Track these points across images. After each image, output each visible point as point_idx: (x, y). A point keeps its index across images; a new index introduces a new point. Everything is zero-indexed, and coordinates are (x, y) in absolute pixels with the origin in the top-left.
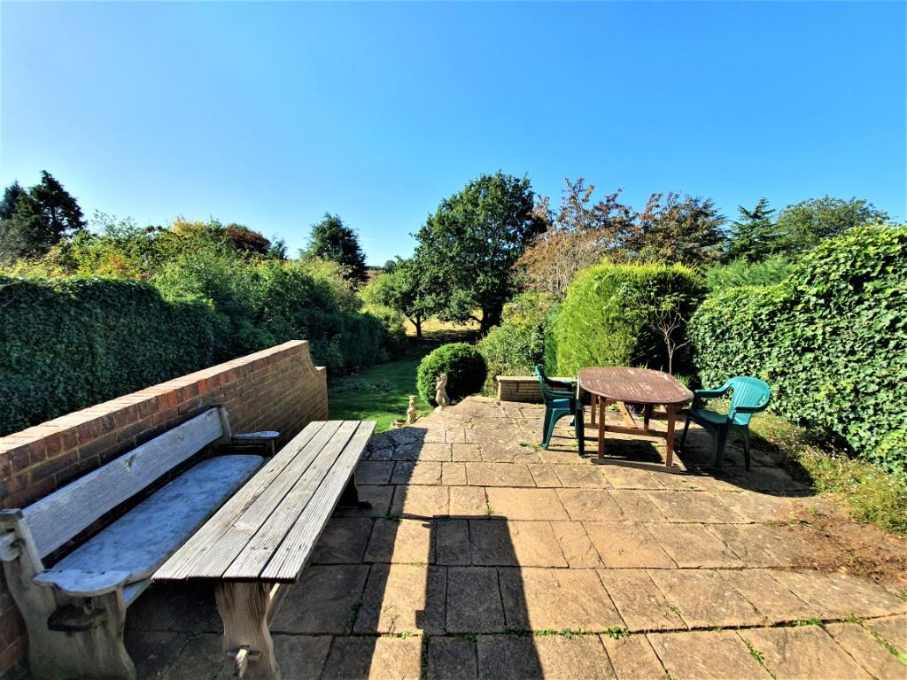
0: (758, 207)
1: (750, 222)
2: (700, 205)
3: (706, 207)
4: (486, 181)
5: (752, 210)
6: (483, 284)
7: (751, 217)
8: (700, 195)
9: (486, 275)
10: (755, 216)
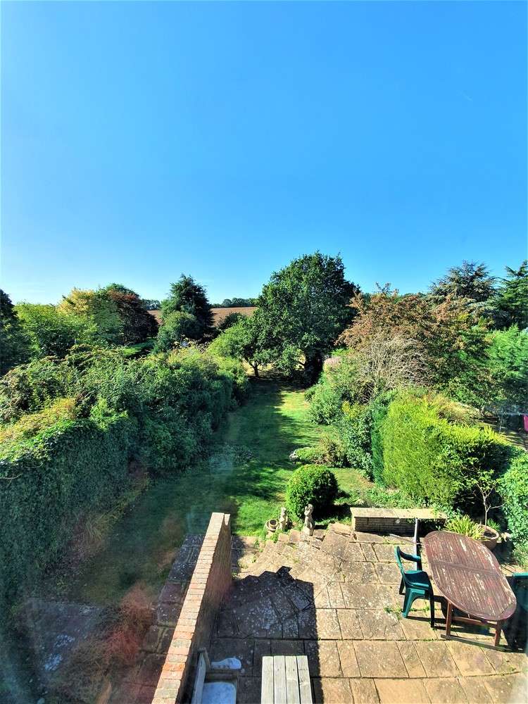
0: (522, 268)
1: (515, 278)
2: (475, 269)
3: (480, 270)
4: (307, 260)
5: (517, 270)
6: (307, 341)
7: (516, 275)
8: (475, 261)
9: (309, 334)
10: (520, 274)
